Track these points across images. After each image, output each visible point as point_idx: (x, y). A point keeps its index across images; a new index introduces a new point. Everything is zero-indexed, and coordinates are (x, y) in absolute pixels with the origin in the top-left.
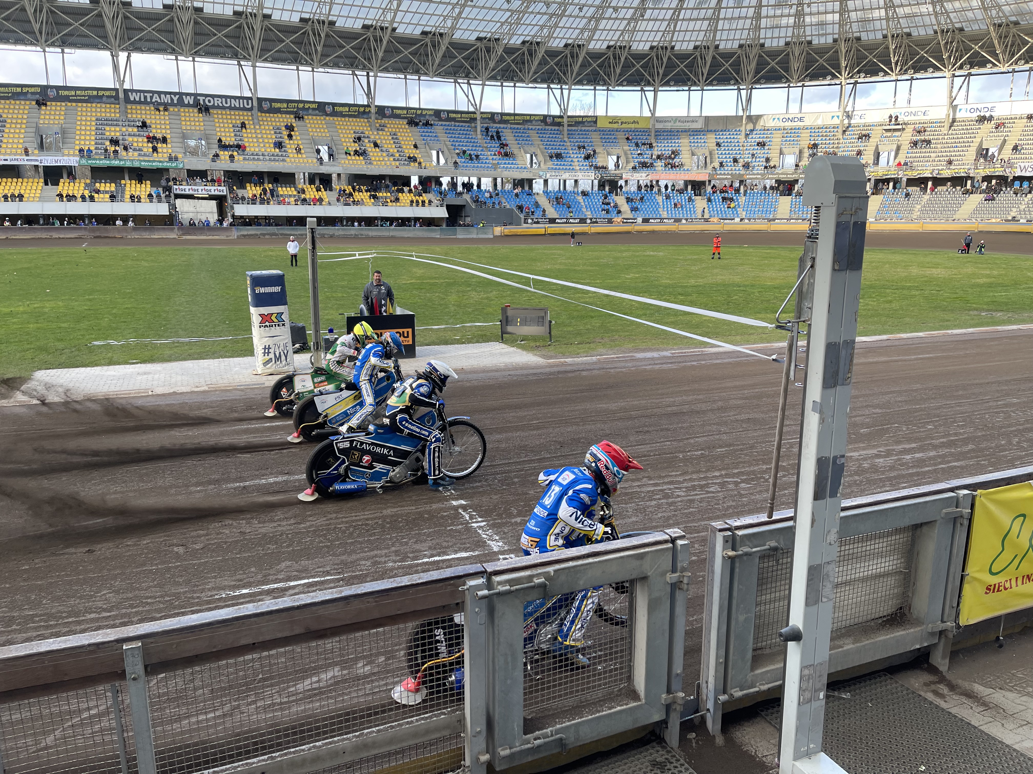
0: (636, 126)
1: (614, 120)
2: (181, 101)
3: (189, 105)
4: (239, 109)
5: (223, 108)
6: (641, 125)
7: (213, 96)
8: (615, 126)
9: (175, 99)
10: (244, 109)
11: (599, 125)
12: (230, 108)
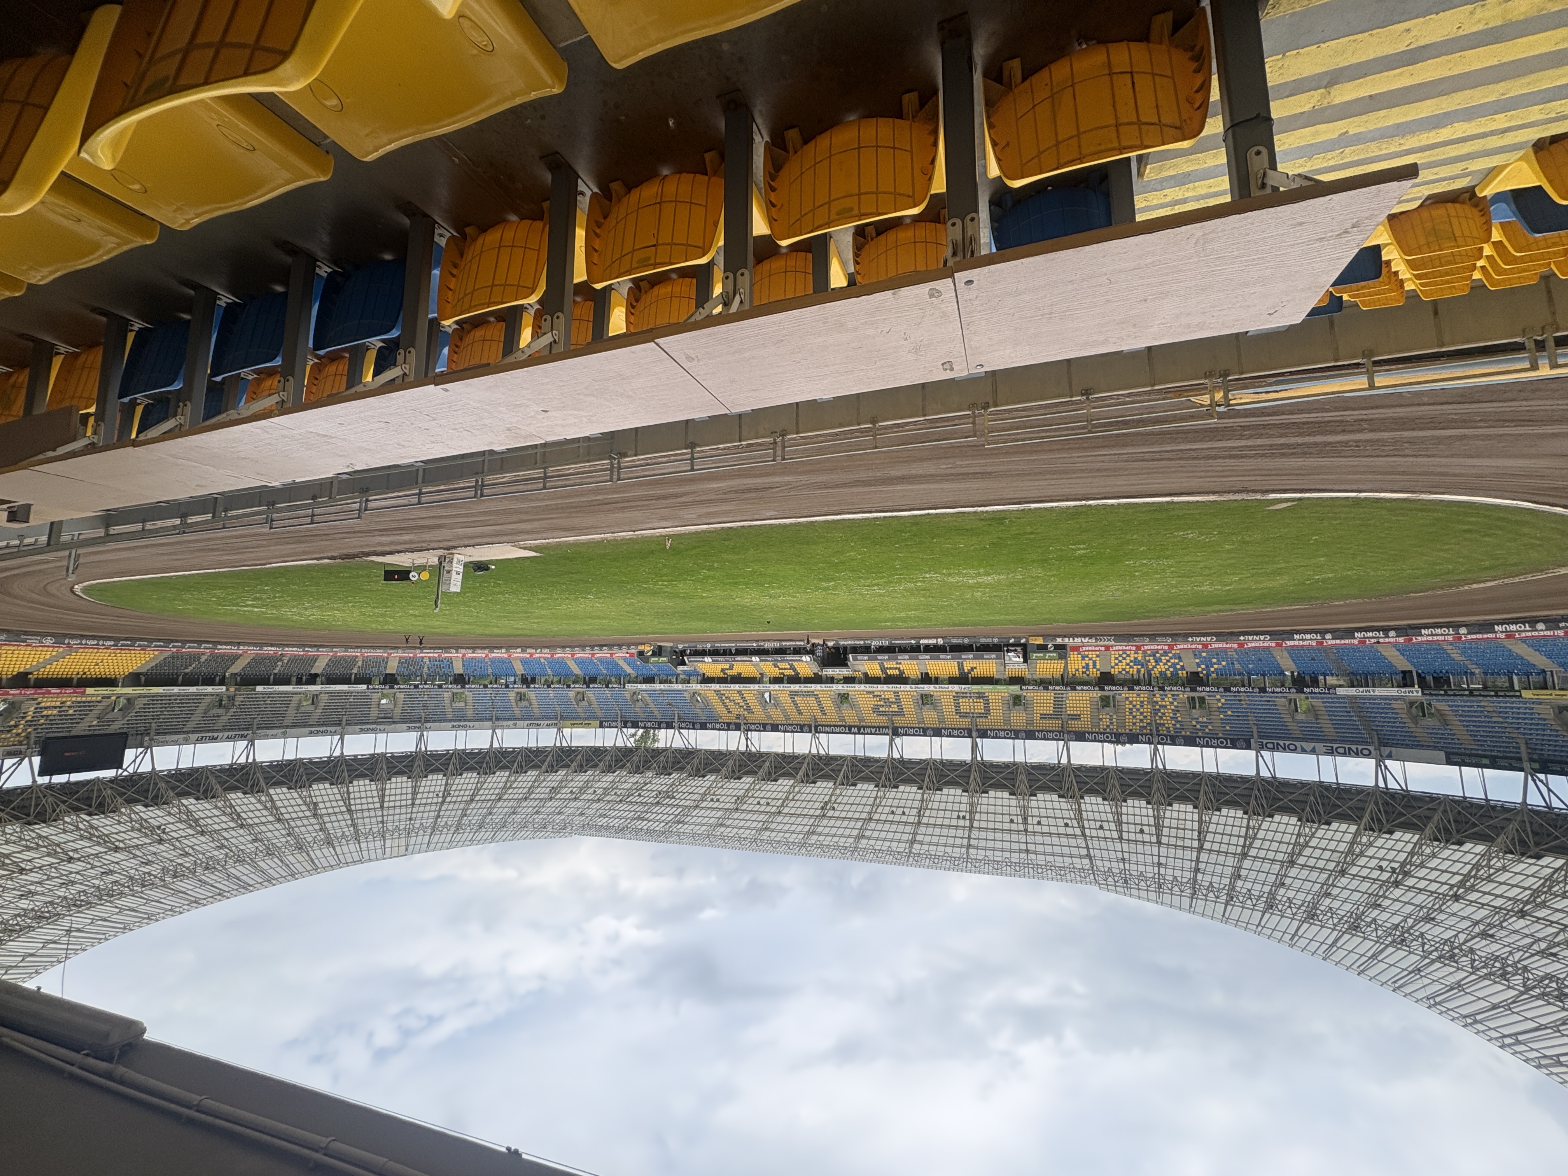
0: (572, 722)
1: (588, 726)
2: (859, 729)
3: (855, 727)
4: (825, 726)
5: (834, 726)
6: (569, 723)
7: (840, 733)
8: (586, 722)
9: (862, 730)
10: (822, 726)
11: (598, 722)
12: (830, 726)
